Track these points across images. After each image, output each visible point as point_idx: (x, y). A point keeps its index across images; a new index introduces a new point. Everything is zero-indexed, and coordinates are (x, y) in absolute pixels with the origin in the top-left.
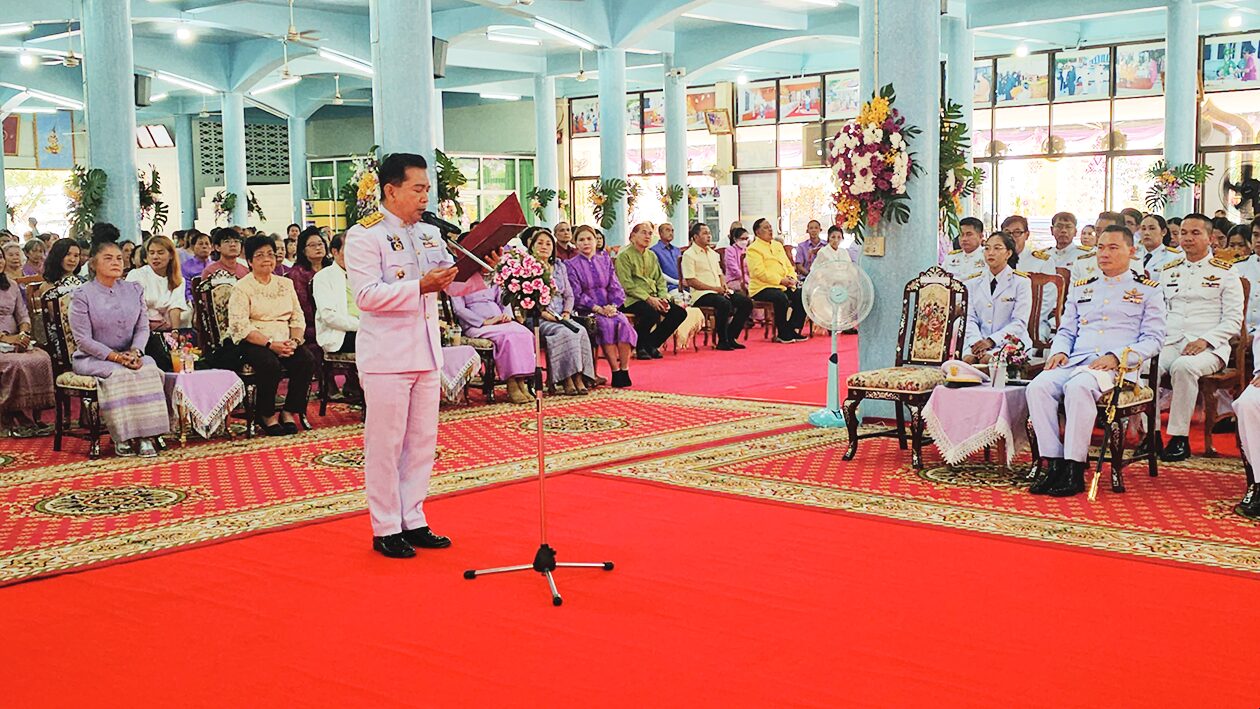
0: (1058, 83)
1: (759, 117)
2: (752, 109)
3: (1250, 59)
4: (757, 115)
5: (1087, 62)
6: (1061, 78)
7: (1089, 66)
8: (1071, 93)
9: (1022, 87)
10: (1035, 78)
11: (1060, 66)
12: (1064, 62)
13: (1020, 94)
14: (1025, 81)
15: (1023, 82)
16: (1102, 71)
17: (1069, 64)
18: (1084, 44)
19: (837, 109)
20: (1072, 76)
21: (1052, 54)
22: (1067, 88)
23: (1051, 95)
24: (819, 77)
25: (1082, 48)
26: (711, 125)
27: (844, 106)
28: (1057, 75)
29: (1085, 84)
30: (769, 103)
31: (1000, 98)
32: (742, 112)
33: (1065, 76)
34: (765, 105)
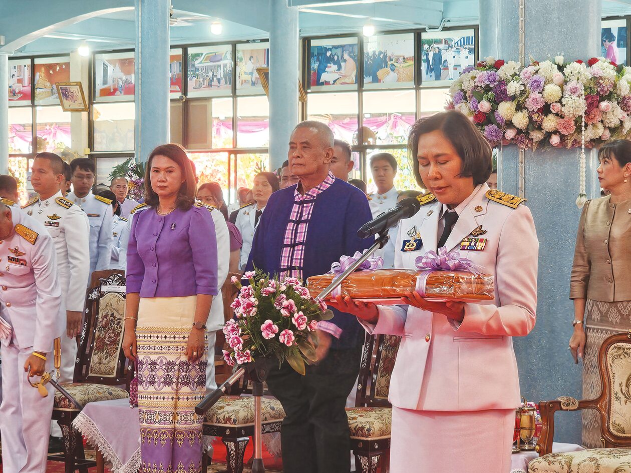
0: (424, 67)
1: (118, 93)
2: (110, 84)
3: (610, 48)
4: (115, 90)
5: (453, 43)
6: (427, 61)
7: (454, 49)
8: (438, 77)
9: (388, 69)
10: (401, 60)
11: (426, 46)
12: (430, 42)
13: (388, 76)
14: (391, 62)
15: (390, 63)
16: (467, 54)
17: (435, 46)
18: (448, 25)
19: (200, 87)
20: (438, 57)
21: (418, 33)
22: (433, 72)
23: (418, 79)
24: (181, 49)
25: (445, 29)
26: (64, 100)
27: (206, 83)
28: (423, 57)
29: (451, 67)
30: (128, 77)
31: (367, 80)
32: (99, 85)
33: (431, 57)
34: (124, 78)
